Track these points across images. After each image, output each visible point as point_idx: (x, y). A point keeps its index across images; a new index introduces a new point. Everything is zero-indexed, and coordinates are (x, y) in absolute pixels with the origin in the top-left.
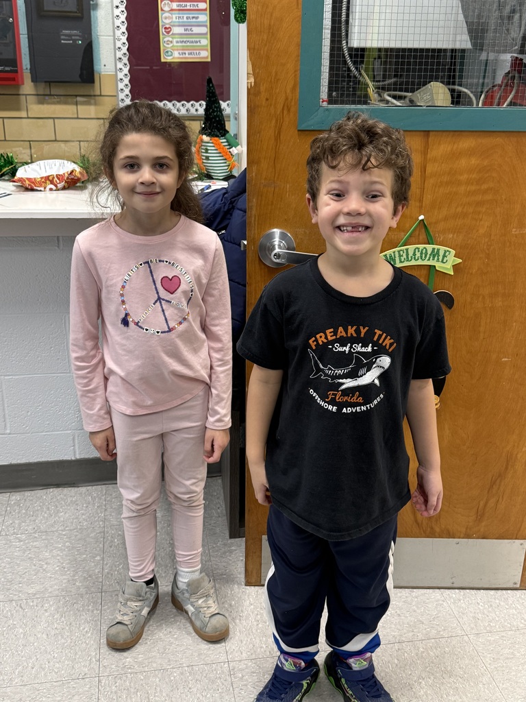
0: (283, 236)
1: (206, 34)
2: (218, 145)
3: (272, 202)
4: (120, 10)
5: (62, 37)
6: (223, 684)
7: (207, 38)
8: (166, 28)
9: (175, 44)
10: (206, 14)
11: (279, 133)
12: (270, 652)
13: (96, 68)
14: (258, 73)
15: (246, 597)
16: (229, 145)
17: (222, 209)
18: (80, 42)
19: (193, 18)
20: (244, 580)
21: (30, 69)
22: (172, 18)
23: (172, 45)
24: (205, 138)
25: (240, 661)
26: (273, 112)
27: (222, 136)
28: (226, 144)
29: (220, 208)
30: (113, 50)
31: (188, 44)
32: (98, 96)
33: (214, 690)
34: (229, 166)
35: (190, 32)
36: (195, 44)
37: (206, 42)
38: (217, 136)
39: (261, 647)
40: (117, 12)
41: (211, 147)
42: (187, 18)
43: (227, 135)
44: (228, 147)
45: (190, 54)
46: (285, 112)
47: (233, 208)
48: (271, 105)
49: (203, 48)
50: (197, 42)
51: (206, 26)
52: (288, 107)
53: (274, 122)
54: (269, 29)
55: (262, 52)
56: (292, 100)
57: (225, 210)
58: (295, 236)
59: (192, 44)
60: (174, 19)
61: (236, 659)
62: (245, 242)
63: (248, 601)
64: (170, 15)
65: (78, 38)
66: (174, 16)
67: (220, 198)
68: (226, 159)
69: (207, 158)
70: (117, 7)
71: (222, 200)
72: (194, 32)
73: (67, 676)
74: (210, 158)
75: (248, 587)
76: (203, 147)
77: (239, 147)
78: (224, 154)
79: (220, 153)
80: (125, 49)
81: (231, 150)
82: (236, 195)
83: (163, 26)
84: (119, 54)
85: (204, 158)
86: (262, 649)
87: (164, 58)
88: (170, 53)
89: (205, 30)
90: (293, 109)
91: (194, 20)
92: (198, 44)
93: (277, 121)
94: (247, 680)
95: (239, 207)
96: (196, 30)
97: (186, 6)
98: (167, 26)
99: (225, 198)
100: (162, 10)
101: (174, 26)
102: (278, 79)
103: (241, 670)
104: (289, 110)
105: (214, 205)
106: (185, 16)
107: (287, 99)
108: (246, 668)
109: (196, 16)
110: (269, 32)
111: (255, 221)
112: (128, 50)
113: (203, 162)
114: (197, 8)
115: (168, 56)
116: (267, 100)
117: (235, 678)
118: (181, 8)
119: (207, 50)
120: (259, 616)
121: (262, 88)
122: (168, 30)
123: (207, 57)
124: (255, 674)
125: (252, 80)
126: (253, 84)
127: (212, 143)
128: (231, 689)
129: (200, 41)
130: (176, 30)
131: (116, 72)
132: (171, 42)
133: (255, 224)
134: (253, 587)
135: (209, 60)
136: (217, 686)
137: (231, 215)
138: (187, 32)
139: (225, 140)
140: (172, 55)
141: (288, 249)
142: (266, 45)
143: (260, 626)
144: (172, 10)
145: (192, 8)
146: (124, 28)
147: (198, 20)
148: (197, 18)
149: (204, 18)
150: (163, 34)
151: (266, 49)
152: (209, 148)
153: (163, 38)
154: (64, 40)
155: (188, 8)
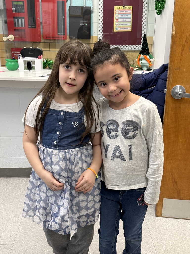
0: (180, 88)
1: (130, 21)
2: (146, 58)
3: (178, 75)
4: (101, 13)
5: (81, 23)
6: (152, 250)
7: (130, 23)
8: (116, 20)
9: (119, 25)
10: (131, 15)
11: (183, 51)
12: (168, 240)
13: (91, 34)
14: (177, 30)
15: (156, 220)
16: (150, 58)
17: (154, 79)
18: (87, 25)
19: (126, 16)
20: (155, 214)
21: (69, 34)
22: (119, 16)
23: (118, 25)
24: (141, 55)
25: (157, 242)
26: (181, 43)
27: (148, 55)
28: (149, 57)
29: (154, 78)
30: (97, 28)
31: (124, 25)
32: (91, 44)
33: (149, 252)
34: (149, 65)
35: (125, 21)
36: (126, 25)
37: (130, 24)
38: (146, 55)
39: (165, 238)
40: (100, 14)
41: (143, 59)
42: (124, 16)
43: (150, 54)
44: (149, 59)
45: (124, 29)
46: (186, 43)
47: (158, 79)
48: (181, 41)
49: (129, 27)
50: (127, 24)
51: (131, 19)
52: (187, 41)
53: (181, 47)
54: (182, 14)
55: (179, 22)
56: (188, 39)
57: (156, 79)
58: (186, 88)
59: (125, 25)
60: (119, 17)
61: (156, 241)
62: (166, 90)
63: (157, 222)
64: (118, 15)
65: (86, 23)
66: (120, 15)
67: (153, 75)
68: (148, 63)
69: (141, 63)
70: (100, 12)
71: (154, 76)
72: (126, 21)
73: (96, 242)
74: (143, 63)
75: (157, 217)
76: (140, 59)
77: (154, 58)
78: (148, 61)
79: (146, 61)
80: (101, 27)
81: (150, 60)
82: (159, 74)
83: (115, 19)
84: (99, 29)
85: (140, 62)
86: (165, 239)
87: (115, 30)
88: (117, 28)
89: (130, 20)
90: (188, 43)
91: (126, 17)
92: (127, 25)
93: (182, 46)
94: (161, 249)
95: (161, 78)
96: (127, 20)
97: (124, 12)
98: (117, 19)
99: (155, 75)
100: (115, 13)
101: (119, 19)
102: (184, 32)
103: (158, 246)
104: (187, 43)
105: (151, 77)
106: (123, 15)
107: (187, 39)
108: (160, 245)
109: (127, 15)
110: (182, 16)
111: (171, 82)
112: (103, 27)
113: (140, 64)
114: (128, 12)
115: (117, 29)
116: (179, 39)
117: (157, 248)
118: (122, 13)
119: (130, 27)
120: (162, 228)
121: (178, 35)
122: (117, 20)
123: (130, 30)
124: (163, 248)
125: (174, 32)
126: (175, 34)
127: (144, 57)
128: (156, 252)
129: (128, 24)
130: (120, 20)
131: (98, 35)
132: (118, 24)
133: (171, 83)
134: (158, 217)
135: (131, 31)
136: (150, 250)
137: (157, 81)
138: (124, 21)
139: (148, 56)
140: (118, 29)
141: (183, 92)
142: (180, 20)
143: (163, 231)
144: (119, 13)
145: (126, 12)
146: (102, 20)
147: (128, 17)
148: (127, 16)
149: (130, 16)
150: (115, 22)
151: (180, 22)
152: (142, 59)
153: (115, 23)
154: (81, 24)
155: (125, 12)
